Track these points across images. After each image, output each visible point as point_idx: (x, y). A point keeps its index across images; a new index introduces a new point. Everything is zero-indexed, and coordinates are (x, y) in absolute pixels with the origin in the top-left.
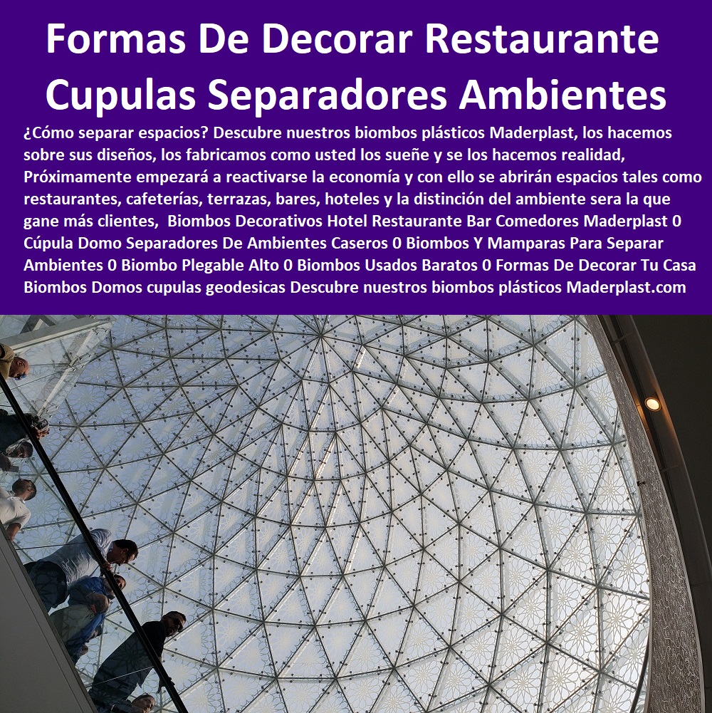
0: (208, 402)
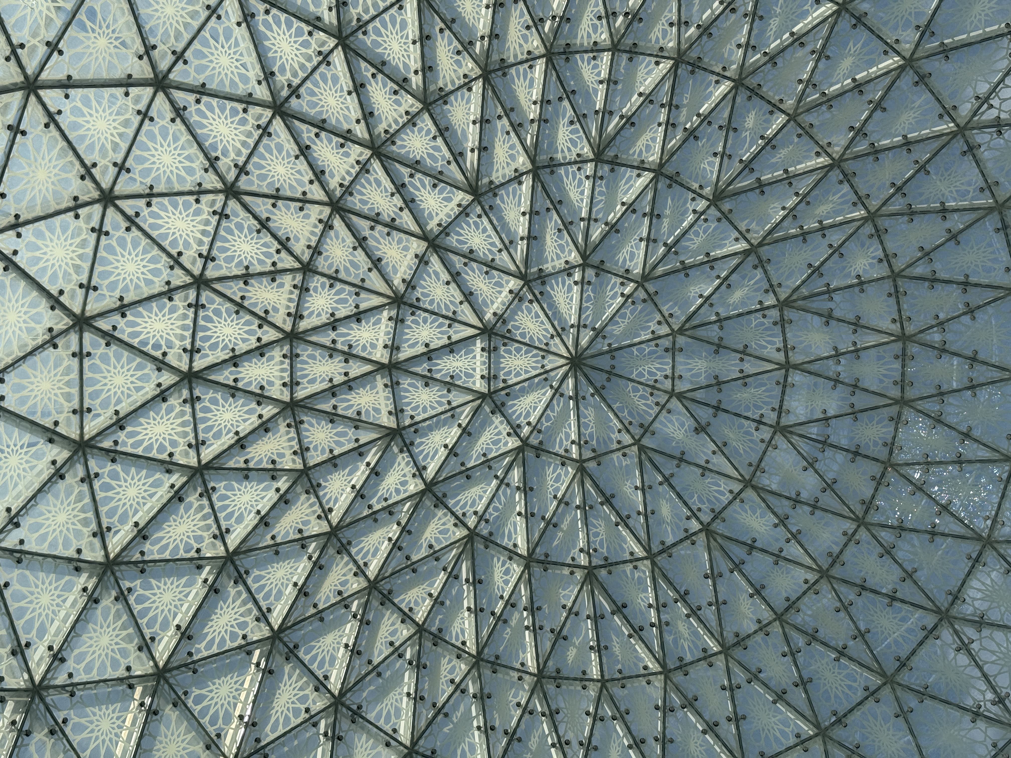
0: (768, 148)
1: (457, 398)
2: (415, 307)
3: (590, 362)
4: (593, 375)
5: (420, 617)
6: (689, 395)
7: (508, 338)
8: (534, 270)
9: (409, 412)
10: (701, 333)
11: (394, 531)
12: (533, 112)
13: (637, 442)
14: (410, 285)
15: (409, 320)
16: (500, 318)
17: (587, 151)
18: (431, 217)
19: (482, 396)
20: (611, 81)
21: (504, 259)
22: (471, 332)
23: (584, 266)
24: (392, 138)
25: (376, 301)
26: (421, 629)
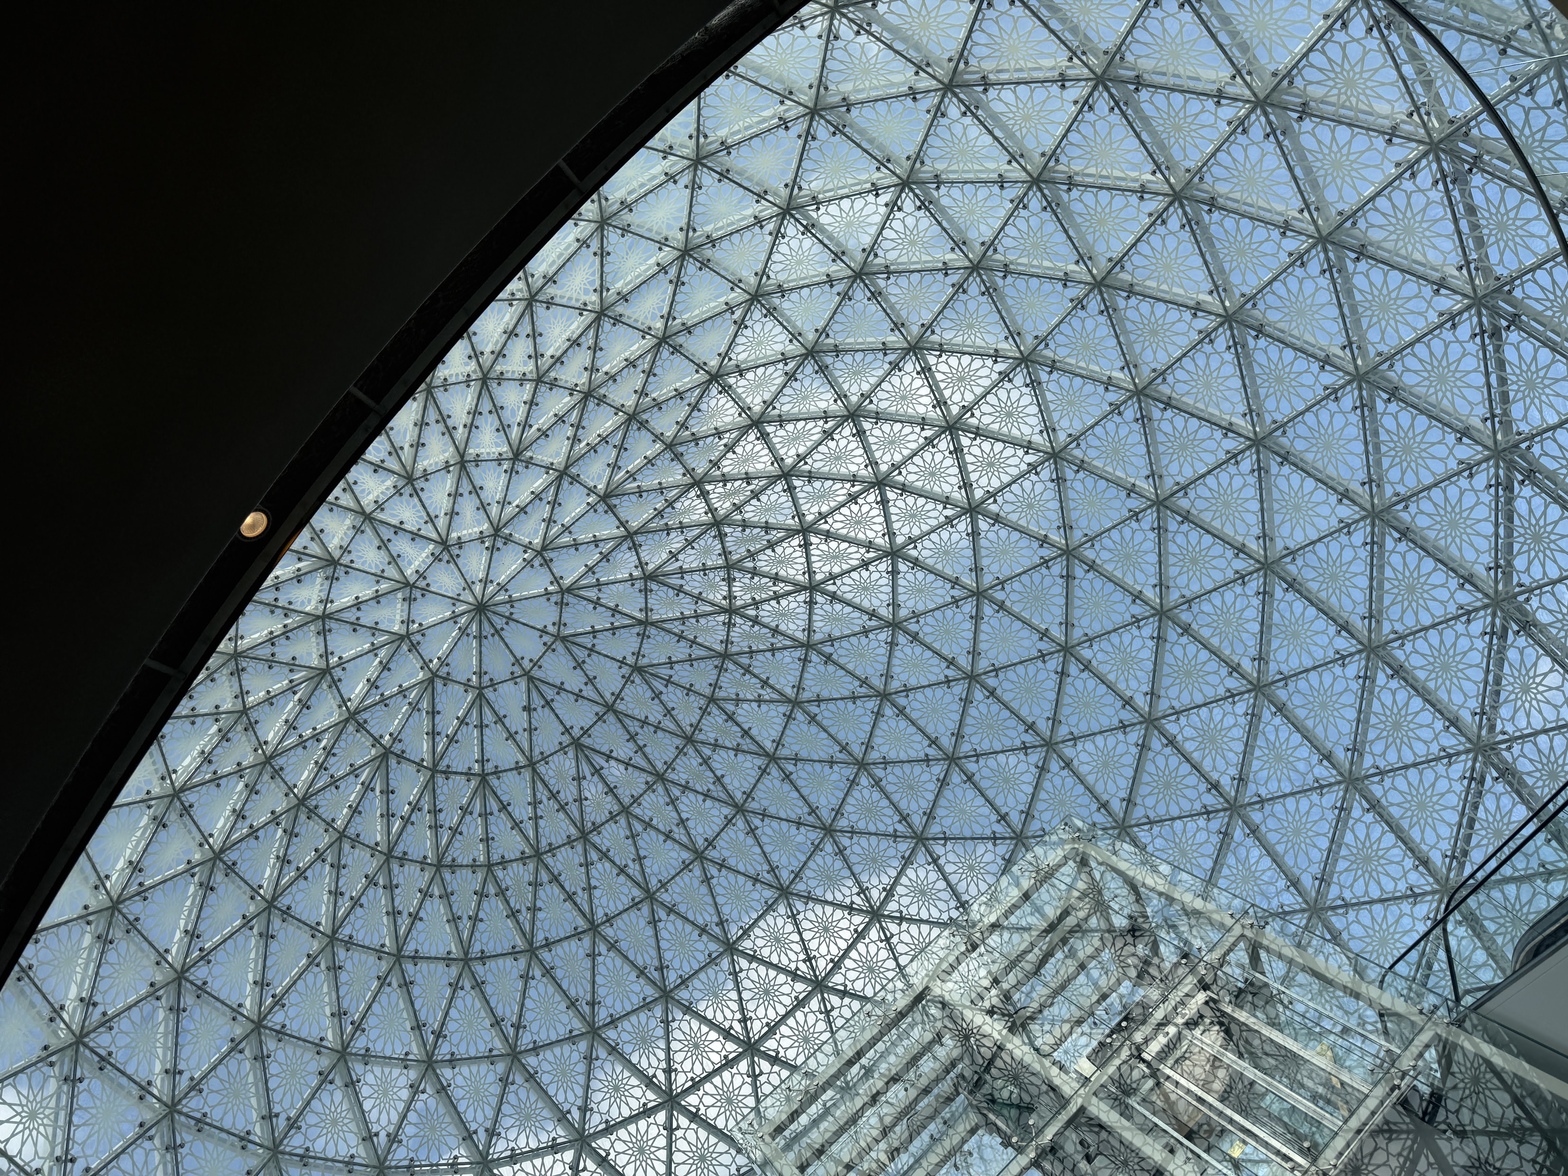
1: (392, 572)
2: (416, 493)
3: (489, 614)
4: (486, 625)
5: (251, 700)
6: (537, 683)
7: (453, 559)
8: (507, 531)
9: (353, 556)
10: (575, 649)
11: (278, 628)
12: (593, 439)
13: (481, 688)
14: (426, 475)
15: (406, 496)
16: (460, 543)
17: (601, 487)
18: (478, 446)
19: (407, 584)
20: (650, 461)
21: (494, 510)
22: (434, 536)
23: (539, 553)
24: (501, 378)
25: (396, 467)
26: (245, 711)
